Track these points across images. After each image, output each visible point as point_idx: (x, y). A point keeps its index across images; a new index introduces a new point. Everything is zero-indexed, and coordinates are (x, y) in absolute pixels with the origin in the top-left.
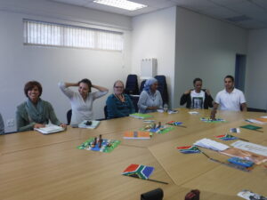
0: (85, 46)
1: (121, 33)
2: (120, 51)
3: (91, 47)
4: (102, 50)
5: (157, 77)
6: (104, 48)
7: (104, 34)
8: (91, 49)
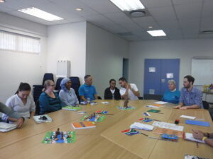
0: (7, 48)
1: (38, 39)
2: (38, 54)
3: (12, 49)
4: (22, 52)
5: (71, 78)
6: (24, 50)
7: (24, 39)
8: (12, 51)
